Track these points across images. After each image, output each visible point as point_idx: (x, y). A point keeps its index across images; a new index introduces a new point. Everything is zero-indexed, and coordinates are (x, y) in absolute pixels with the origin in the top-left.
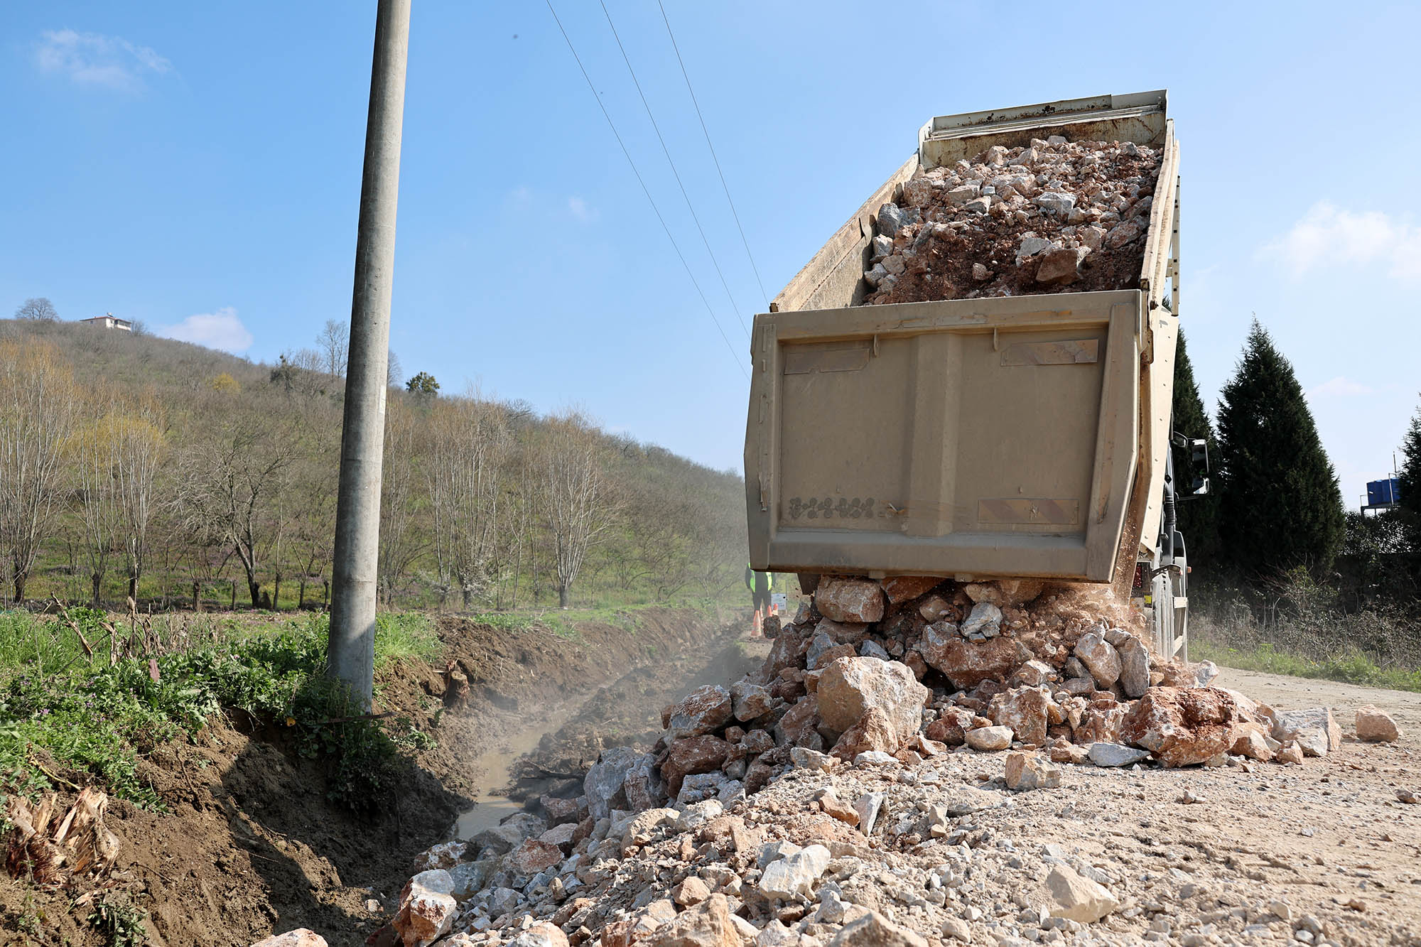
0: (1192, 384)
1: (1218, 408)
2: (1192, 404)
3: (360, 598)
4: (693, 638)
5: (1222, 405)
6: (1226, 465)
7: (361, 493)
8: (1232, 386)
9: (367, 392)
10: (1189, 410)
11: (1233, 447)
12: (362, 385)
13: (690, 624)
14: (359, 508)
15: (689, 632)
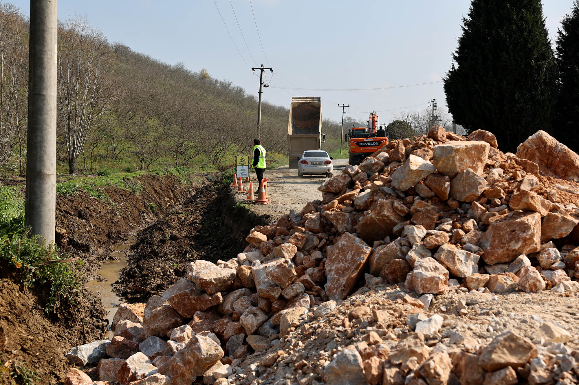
0: (541, 18)
1: (558, 35)
2: (540, 33)
3: (48, 185)
4: (175, 196)
5: (560, 33)
6: (560, 76)
7: (46, 116)
8: (570, 19)
9: (46, 49)
10: (538, 37)
11: (566, 64)
12: (43, 44)
13: (173, 186)
14: (45, 126)
15: (172, 192)
